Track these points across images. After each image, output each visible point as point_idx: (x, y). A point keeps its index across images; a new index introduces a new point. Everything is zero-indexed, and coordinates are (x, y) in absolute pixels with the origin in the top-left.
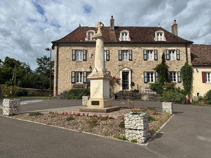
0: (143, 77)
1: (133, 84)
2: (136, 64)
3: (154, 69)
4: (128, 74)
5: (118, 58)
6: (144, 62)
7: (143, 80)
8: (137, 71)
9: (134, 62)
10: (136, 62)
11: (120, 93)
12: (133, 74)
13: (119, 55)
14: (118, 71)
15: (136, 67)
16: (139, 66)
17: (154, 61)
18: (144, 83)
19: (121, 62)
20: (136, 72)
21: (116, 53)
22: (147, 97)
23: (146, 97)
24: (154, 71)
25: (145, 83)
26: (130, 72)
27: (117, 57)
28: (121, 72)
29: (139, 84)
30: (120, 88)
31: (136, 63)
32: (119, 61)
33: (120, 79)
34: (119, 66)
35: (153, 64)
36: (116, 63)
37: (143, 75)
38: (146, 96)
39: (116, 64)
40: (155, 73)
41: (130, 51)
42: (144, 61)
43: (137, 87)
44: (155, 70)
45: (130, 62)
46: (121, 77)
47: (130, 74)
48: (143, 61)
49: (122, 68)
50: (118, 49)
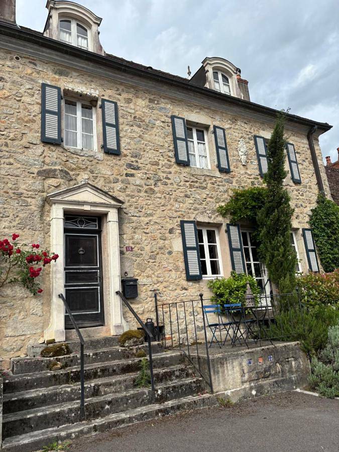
0: (177, 245)
1: (129, 290)
2: (138, 178)
3: (223, 212)
4: (99, 232)
5: (37, 126)
6: (178, 175)
7: (182, 265)
8: (148, 215)
9: (130, 166)
10: (138, 168)
11: (49, 366)
12: (128, 228)
13: (44, 111)
14: (35, 203)
15: (143, 194)
16: (156, 189)
17: (218, 174)
18: (185, 283)
19: (53, 155)
20: (146, 220)
21: (27, 99)
22: (243, 375)
23: (237, 369)
24: (220, 219)
25: (191, 278)
26: (113, 215)
27: (33, 121)
28: (57, 213)
29: (160, 287)
30: (46, 323)
31: (139, 174)
32: (40, 148)
33: (47, 258)
34: (46, 174)
35: (214, 189)
36: (21, 157)
37: (180, 240)
38: (236, 363)
39: (26, 164)
40: (228, 231)
41: (109, 107)
42: (175, 168)
43: (150, 305)
44: (224, 215)
45: (112, 160)
46: (57, 244)
47: (111, 229)
48: (172, 170)
49: (63, 189)
50: (41, 82)
